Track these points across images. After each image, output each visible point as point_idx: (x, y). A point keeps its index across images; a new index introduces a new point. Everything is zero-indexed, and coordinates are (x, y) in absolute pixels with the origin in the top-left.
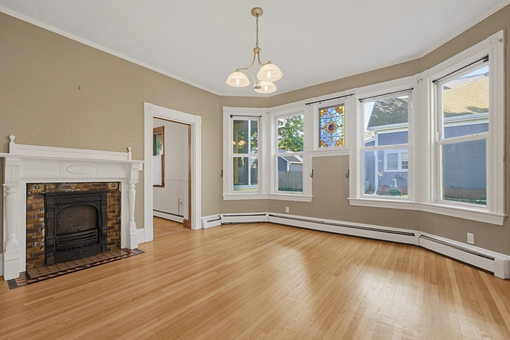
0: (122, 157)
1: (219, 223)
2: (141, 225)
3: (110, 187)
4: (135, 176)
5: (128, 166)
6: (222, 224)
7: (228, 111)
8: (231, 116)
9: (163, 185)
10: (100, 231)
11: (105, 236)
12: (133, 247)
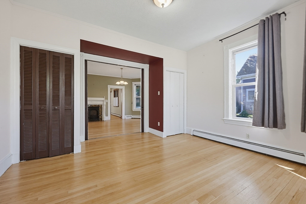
0: (103, 99)
1: (131, 118)
2: (107, 115)
3: (100, 106)
4: (105, 103)
5: (103, 101)
6: (132, 118)
7: (134, 83)
8: (135, 85)
9: (118, 106)
10: (98, 116)
11: (99, 117)
12: (104, 120)
